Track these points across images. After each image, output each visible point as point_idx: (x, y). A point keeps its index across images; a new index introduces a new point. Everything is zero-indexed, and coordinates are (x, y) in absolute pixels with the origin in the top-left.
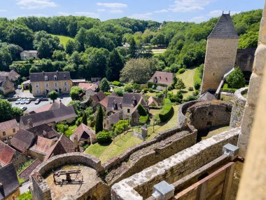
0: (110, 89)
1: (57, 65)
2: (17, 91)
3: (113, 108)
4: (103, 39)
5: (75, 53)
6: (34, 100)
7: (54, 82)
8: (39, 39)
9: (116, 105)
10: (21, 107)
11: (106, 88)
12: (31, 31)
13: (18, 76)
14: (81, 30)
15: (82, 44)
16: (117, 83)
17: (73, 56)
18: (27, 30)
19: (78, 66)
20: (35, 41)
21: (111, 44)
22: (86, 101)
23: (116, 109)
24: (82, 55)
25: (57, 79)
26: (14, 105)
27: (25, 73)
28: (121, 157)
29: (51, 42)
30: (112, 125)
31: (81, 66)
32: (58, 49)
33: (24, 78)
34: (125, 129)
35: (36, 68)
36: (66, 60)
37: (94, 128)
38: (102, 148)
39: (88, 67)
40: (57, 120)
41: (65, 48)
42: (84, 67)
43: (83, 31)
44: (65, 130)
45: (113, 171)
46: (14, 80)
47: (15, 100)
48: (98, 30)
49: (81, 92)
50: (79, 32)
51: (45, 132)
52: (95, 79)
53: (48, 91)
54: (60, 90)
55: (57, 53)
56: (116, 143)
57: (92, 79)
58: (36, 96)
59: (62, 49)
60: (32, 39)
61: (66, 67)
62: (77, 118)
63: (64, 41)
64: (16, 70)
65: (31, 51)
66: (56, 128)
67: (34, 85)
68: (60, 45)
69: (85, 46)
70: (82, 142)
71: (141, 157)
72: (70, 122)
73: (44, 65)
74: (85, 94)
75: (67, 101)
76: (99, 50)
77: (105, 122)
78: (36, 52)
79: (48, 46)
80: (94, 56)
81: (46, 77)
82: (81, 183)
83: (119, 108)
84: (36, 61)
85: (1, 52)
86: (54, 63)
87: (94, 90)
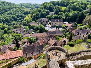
0: (77, 26)
1: (60, 17)
2: (47, 24)
3: (77, 34)
4: (78, 7)
5: (66, 13)
6: (51, 27)
7: (58, 22)
8: (55, 8)
9: (78, 33)
10: (47, 29)
11: (76, 26)
12: (53, 6)
13: (48, 20)
14: (70, 4)
15: (69, 10)
16: (81, 24)
17: (65, 14)
18: (52, 5)
19: (66, 17)
20: (54, 9)
21: (81, 9)
22: (67, 30)
23: (78, 34)
24: (69, 13)
25: (59, 22)
26: (46, 28)
27: (50, 19)
28: (76, 52)
29: (59, 9)
30: (75, 40)
31: (67, 17)
32: (61, 11)
33: (49, 21)
34: (80, 43)
35: (53, 17)
36: (63, 15)
37: (68, 40)
38: (70, 47)
39: (70, 18)
40: (57, 35)
41: (63, 11)
42: (69, 18)
43: (70, 5)
44: (59, 38)
45: (72, 56)
46: (47, 21)
47: (46, 27)
48: (76, 4)
49: (66, 26)
50: (69, 5)
51: (52, 38)
52: (72, 22)
53: (55, 25)
54: (59, 25)
55: (60, 13)
56: (76, 47)
57: (71, 22)
58: (52, 26)
59: (62, 11)
60: (53, 8)
61: (62, 18)
62: (63, 35)
63: (63, 8)
64: (48, 18)
65: (52, 12)
66: (56, 37)
67: (52, 23)
68: (61, 10)
69: (70, 10)
70: (63, 43)
71: (85, 55)
72: (61, 36)
73: (56, 17)
74: (67, 27)
75: (61, 29)
76: (75, 12)
77: (72, 38)
78: (54, 12)
79: (58, 10)
80: (73, 14)
81: (55, 21)
82: (60, 56)
83: (79, 34)
84: (54, 15)
85: (44, 12)
86: (58, 16)
87: (71, 26)
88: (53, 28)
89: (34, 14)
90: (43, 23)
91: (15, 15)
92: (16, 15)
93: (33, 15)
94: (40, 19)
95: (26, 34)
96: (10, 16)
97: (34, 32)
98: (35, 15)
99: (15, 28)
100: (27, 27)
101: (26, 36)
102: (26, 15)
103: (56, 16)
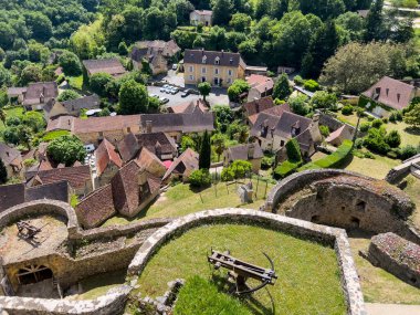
0: (290, 94)
1: (232, 39)
2: (170, 72)
3: (259, 133)
5: (265, 19)
10: (163, 97)
13: (178, 49)
16: (312, 83)
17: (260, 23)
19: (262, 44)
22: (238, 108)
23: (264, 135)
24: (274, 24)
28: (120, 229)
30: (231, 162)
31: (267, 44)
32: (243, 10)
35: (203, 40)
36: (249, 30)
39: (276, 46)
40: (185, 129)
41: (255, 9)
42: (271, 46)
45: (97, 244)
46: (170, 55)
47: (161, 85)
49: (245, 90)
51: (158, 144)
52: (284, 69)
54: (221, 80)
57: (279, 69)
58: (187, 85)
59: (249, 11)
61: (243, 44)
62: (213, 133)
64: (176, 40)
65: (205, 12)
68: (247, 4)
70: (175, 175)
73: (213, 36)
76: (303, 18)
78: (210, 13)
79: (228, 5)
80: (291, 28)
81: (205, 58)
82: (37, 245)
83: (269, 135)
84: (206, 29)
85: (166, 11)
86: (227, 35)
87: (262, 91)
88: (188, 94)
89: (119, 17)
90: (151, 66)
91: (40, 9)
92: (47, 9)
93: (111, 23)
94: (142, 45)
95: (61, 118)
96: (17, 17)
97: (102, 106)
98: (122, 19)
99: (25, 80)
100: (78, 81)
101: (58, 126)
102: (95, 11)
103: (216, 34)
